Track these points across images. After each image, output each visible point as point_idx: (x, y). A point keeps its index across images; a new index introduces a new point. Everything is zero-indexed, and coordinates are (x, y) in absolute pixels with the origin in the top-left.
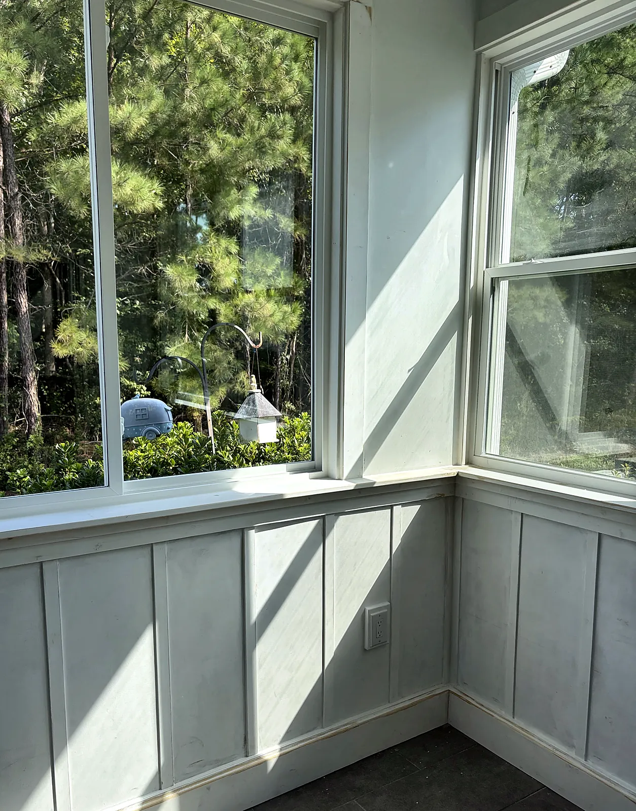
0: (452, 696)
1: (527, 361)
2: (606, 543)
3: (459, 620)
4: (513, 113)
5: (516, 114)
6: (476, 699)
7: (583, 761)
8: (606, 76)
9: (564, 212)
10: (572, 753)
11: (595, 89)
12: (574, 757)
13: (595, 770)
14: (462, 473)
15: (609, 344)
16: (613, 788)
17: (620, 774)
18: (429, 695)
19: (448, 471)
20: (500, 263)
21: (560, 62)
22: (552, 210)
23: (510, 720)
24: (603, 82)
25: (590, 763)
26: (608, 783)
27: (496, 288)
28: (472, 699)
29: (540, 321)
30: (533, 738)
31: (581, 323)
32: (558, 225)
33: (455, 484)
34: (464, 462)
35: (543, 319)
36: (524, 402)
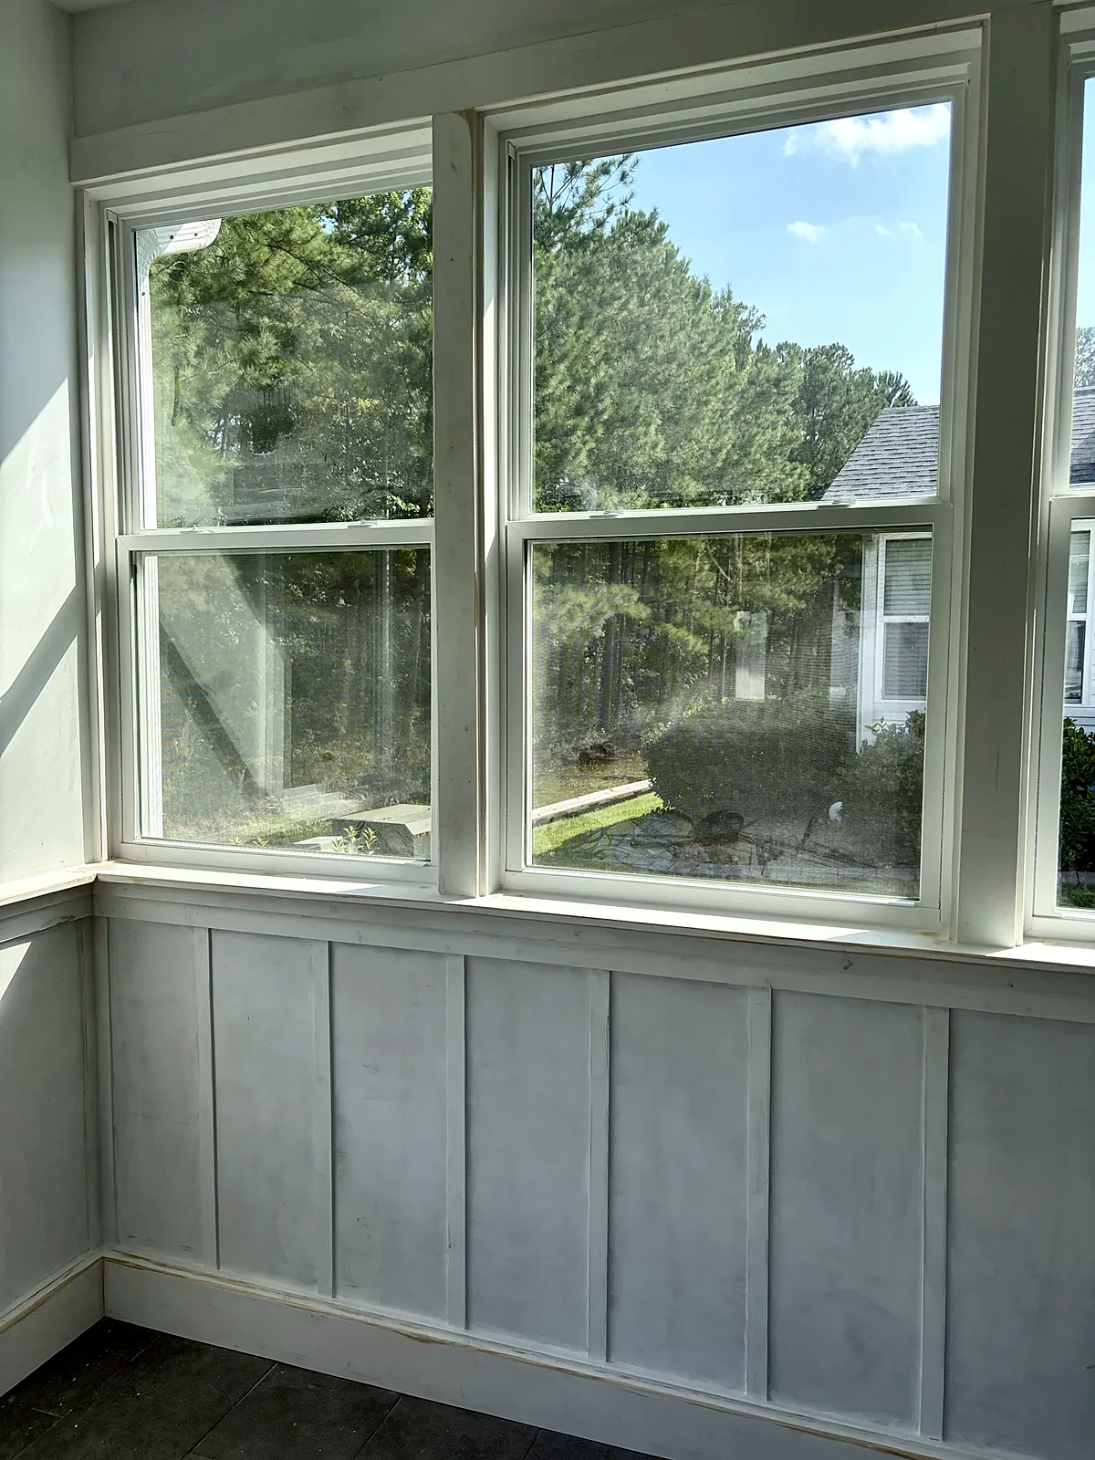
0: (109, 1266)
1: (198, 685)
2: (340, 954)
3: (114, 1128)
4: (143, 294)
5: (148, 296)
6: (151, 1256)
7: (329, 1299)
8: (266, 249)
9: (223, 443)
10: (314, 1293)
11: (252, 265)
12: (316, 1298)
13: (349, 1306)
14: (103, 875)
15: (306, 645)
16: (376, 1325)
17: (383, 1301)
18: (66, 1278)
19: (79, 876)
20: (142, 528)
21: (209, 230)
22: (204, 437)
23: (215, 1274)
24: (263, 258)
25: (341, 1300)
26: (369, 1320)
27: (138, 566)
28: (144, 1259)
29: (201, 609)
30: (252, 1291)
31: (272, 621)
32: (214, 462)
33: (92, 895)
34: (105, 856)
35: (205, 606)
36: (184, 737)
